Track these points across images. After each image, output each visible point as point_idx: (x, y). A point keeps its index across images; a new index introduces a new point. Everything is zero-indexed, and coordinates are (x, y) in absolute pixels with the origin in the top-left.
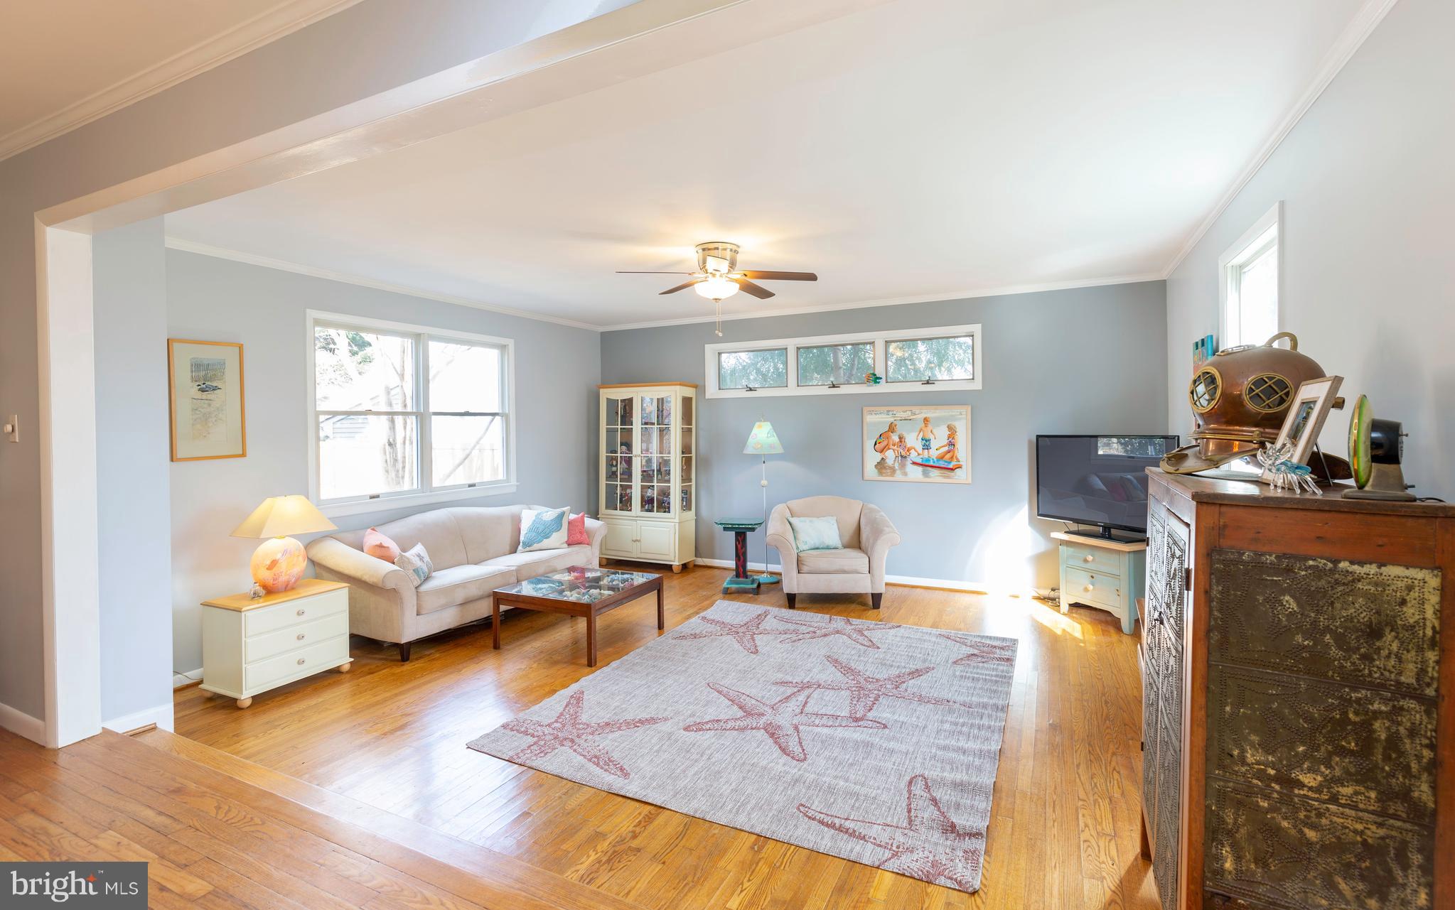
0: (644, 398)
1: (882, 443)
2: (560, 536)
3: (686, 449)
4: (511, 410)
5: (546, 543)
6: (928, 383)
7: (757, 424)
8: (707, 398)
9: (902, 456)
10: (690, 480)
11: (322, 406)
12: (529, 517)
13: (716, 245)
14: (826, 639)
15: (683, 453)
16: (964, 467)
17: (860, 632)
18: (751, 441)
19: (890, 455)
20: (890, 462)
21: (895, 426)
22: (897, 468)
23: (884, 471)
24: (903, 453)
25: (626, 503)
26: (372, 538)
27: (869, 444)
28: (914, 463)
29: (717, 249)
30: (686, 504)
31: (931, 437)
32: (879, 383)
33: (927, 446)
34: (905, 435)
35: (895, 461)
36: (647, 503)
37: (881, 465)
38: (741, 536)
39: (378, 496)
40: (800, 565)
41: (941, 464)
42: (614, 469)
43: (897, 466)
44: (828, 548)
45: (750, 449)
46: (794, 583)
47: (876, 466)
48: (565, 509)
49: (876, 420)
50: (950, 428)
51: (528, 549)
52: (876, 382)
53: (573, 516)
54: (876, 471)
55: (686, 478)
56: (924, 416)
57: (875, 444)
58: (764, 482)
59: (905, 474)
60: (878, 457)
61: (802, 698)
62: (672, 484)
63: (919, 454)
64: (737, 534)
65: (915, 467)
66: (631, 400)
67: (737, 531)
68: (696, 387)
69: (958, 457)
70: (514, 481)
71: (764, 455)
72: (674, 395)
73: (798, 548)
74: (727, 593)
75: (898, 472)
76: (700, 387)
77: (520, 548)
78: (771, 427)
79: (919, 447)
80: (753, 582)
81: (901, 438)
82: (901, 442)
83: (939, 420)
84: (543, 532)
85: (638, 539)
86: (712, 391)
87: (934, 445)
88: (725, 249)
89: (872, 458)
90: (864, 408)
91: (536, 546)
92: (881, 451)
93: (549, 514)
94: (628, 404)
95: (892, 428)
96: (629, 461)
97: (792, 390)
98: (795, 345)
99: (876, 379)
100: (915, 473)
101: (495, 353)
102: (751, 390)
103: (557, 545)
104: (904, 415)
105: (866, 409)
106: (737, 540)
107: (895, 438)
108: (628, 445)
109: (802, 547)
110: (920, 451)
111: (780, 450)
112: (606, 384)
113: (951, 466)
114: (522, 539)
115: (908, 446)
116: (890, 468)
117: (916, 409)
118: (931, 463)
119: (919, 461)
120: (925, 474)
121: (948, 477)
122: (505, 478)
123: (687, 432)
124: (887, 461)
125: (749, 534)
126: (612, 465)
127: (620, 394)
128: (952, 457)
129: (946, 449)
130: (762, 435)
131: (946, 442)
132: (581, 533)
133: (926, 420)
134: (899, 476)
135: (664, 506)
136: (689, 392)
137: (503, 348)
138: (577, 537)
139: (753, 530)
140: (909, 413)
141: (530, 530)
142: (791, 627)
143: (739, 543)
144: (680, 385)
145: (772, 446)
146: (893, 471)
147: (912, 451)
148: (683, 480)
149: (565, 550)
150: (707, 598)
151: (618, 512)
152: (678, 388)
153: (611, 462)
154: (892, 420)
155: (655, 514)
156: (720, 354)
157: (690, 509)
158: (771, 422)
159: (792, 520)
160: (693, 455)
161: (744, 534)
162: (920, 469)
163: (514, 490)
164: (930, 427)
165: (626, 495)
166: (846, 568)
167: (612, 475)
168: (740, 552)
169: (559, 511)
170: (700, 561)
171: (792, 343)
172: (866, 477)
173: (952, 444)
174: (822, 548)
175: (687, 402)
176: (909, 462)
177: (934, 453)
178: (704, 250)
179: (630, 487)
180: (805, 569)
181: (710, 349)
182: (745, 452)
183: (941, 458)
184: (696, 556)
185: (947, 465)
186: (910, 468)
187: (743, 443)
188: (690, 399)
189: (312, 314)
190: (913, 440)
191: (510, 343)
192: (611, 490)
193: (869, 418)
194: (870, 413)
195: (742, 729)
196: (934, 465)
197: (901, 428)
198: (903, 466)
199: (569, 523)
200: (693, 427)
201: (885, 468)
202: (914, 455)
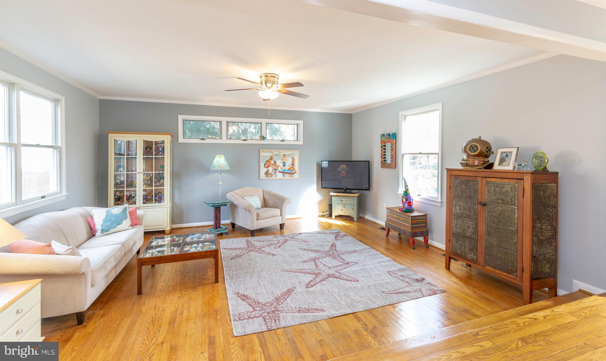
1: (267, 164)
2: (127, 222)
5: (119, 227)
6: (283, 141)
7: (217, 156)
8: (179, 142)
9: (275, 169)
12: (100, 214)
16: (297, 173)
18: (214, 164)
19: (270, 169)
20: (270, 172)
21: (273, 157)
22: (273, 174)
24: (276, 168)
27: (262, 165)
28: (280, 172)
31: (286, 162)
32: (264, 140)
33: (284, 165)
34: (276, 161)
35: (272, 171)
37: (267, 173)
38: (218, 208)
40: (258, 217)
41: (290, 172)
43: (273, 173)
44: (260, 208)
45: (214, 167)
46: (256, 225)
47: (265, 174)
49: (265, 155)
50: (293, 158)
51: (106, 233)
53: (130, 210)
54: (265, 176)
56: (284, 153)
57: (265, 165)
58: (221, 183)
59: (276, 176)
60: (266, 170)
62: (164, 187)
63: (281, 168)
64: (216, 208)
66: (134, 141)
67: (216, 206)
69: (295, 169)
70: (64, 193)
71: (221, 170)
72: (167, 140)
75: (274, 176)
76: (174, 137)
77: (97, 233)
78: (223, 157)
79: (282, 166)
80: (224, 229)
81: (275, 162)
82: (275, 163)
84: (116, 221)
86: (181, 139)
87: (287, 164)
89: (263, 170)
90: (260, 150)
91: (112, 231)
92: (267, 167)
93: (116, 210)
95: (271, 158)
96: (133, 176)
97: (225, 141)
98: (226, 120)
99: (264, 138)
100: (280, 175)
102: (203, 139)
104: (276, 153)
105: (261, 150)
106: (215, 211)
107: (273, 162)
110: (282, 167)
113: (293, 172)
114: (96, 227)
115: (278, 165)
116: (270, 174)
117: (281, 151)
118: (286, 172)
119: (281, 171)
120: (284, 176)
121: (292, 177)
122: (59, 190)
124: (269, 171)
125: (221, 207)
127: (126, 137)
128: (293, 169)
129: (291, 166)
130: (220, 161)
131: (291, 163)
132: (136, 218)
133: (284, 155)
134: (274, 177)
136: (171, 139)
138: (134, 221)
139: (225, 205)
140: (278, 152)
141: (103, 222)
143: (217, 212)
145: (224, 166)
146: (272, 175)
147: (279, 167)
152: (169, 137)
153: (116, 177)
154: (271, 155)
156: (183, 120)
159: (245, 198)
160: (171, 171)
161: (220, 207)
162: (282, 174)
164: (286, 158)
167: (119, 185)
168: (218, 216)
172: (261, 178)
173: (293, 164)
176: (277, 172)
177: (287, 167)
178: (266, 76)
180: (260, 218)
181: (180, 118)
183: (289, 169)
185: (291, 172)
186: (278, 174)
190: (279, 163)
191: (63, 99)
193: (262, 154)
194: (263, 152)
196: (287, 172)
197: (274, 159)
198: (275, 173)
200: (171, 157)
201: (268, 174)
202: (279, 169)
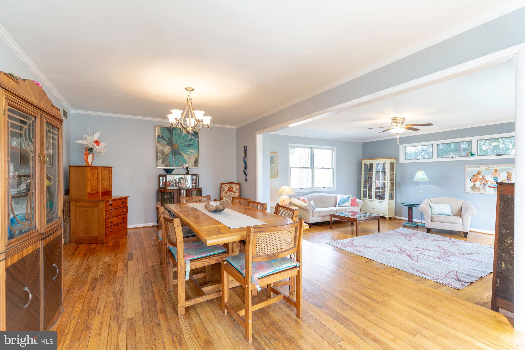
0: (377, 163)
1: (474, 178)
2: (349, 203)
3: (392, 180)
4: (334, 167)
5: (344, 204)
6: (498, 155)
7: (418, 171)
8: (400, 163)
9: (483, 184)
10: (393, 190)
11: (291, 166)
12: (339, 197)
13: (397, 118)
14: (438, 241)
15: (390, 181)
17: (454, 242)
18: (416, 177)
19: (478, 184)
21: (481, 172)
22: (481, 188)
23: (475, 189)
24: (484, 183)
25: (370, 196)
26: (302, 198)
27: (468, 179)
28: (490, 187)
29: (397, 119)
30: (391, 197)
31: (498, 177)
32: (474, 156)
33: (496, 180)
34: (485, 176)
35: (480, 186)
36: (377, 197)
37: (473, 187)
38: (410, 208)
39: (302, 188)
40: (432, 219)
42: (366, 185)
43: (481, 187)
44: (446, 215)
45: (415, 180)
46: (429, 224)
47: (471, 187)
48: (350, 195)
49: (472, 170)
50: (508, 173)
51: (339, 206)
52: (472, 156)
53: (352, 198)
54: (471, 189)
55: (392, 188)
56: (495, 168)
57: (471, 179)
58: (421, 191)
59: (485, 191)
60: (472, 184)
61: (422, 251)
62: (386, 191)
63: (492, 183)
64: (409, 208)
66: (372, 164)
67: (409, 206)
68: (396, 159)
70: (335, 187)
71: (421, 182)
72: (388, 162)
73: (432, 213)
74: (405, 226)
76: (397, 159)
77: (337, 205)
78: (424, 172)
79: (492, 180)
80: (415, 224)
81: (483, 177)
82: (483, 178)
83: (503, 170)
84: (343, 201)
85: (374, 208)
86: (402, 160)
87: (499, 179)
88: (400, 119)
89: (469, 184)
90: (466, 165)
91: (341, 205)
92: (474, 182)
93: (346, 197)
94: (371, 165)
95: (479, 173)
96: (371, 183)
97: (435, 159)
98: (436, 143)
99: (472, 155)
100: (490, 190)
101: (331, 151)
102: (417, 160)
103: (348, 205)
104: (485, 168)
105: (466, 166)
106: (409, 210)
107: (481, 177)
108: (371, 178)
109: (434, 213)
111: (427, 180)
112: (364, 158)
114: (338, 203)
115: (487, 180)
116: (478, 188)
117: (491, 166)
119: (493, 186)
122: (332, 186)
123: (392, 174)
124: (477, 185)
125: (414, 208)
126: (366, 184)
127: (368, 162)
130: (420, 175)
131: (506, 179)
132: (355, 203)
133: (496, 170)
134: (482, 191)
135: (383, 198)
136: (393, 161)
137: (333, 149)
138: (353, 204)
139: (415, 206)
140: (488, 167)
141: (340, 201)
142: (426, 237)
143: (410, 211)
144: (390, 159)
145: (423, 179)
146: (479, 189)
147: (489, 182)
148: (390, 190)
149: (350, 207)
150: (397, 227)
151: (367, 199)
152: (389, 160)
153: (365, 183)
154: (479, 170)
155: (380, 200)
156: (405, 148)
157: (393, 200)
158: (424, 171)
159: (431, 204)
160: (395, 182)
161: (412, 207)
162: (493, 189)
163: (335, 190)
164: (498, 173)
165: (370, 194)
166: (451, 221)
167: (365, 187)
168: (410, 214)
169: (348, 196)
170: (397, 217)
171: (435, 143)
172: (466, 191)
173: (509, 180)
174: (443, 215)
175: (392, 164)
176: (487, 186)
179: (371, 191)
181: (401, 147)
182: (413, 181)
184: (395, 215)
186: (487, 188)
187: (413, 177)
188: (394, 163)
189: (290, 144)
191: (335, 148)
192: (365, 192)
193: (468, 169)
194: (469, 167)
195: (399, 253)
197: (483, 173)
198: (484, 188)
199: (351, 200)
200: (395, 172)
201: (475, 188)
202: (489, 184)
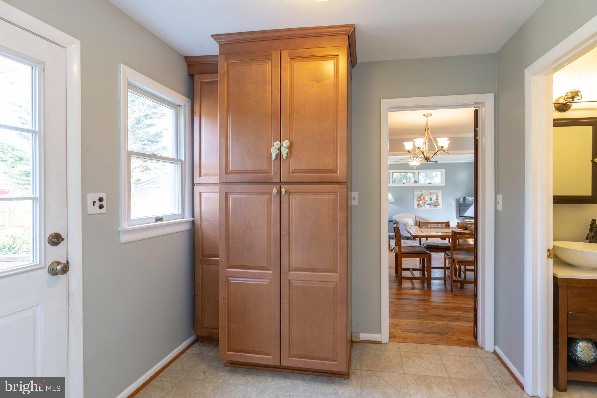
1: (419, 199)
6: (430, 184)
9: (424, 202)
16: (440, 205)
19: (421, 202)
20: (421, 204)
27: (415, 199)
28: (427, 204)
31: (432, 198)
32: (417, 183)
33: (431, 200)
34: (425, 197)
37: (418, 205)
41: (435, 204)
43: (423, 205)
47: (417, 205)
49: (417, 193)
50: (437, 195)
54: (417, 206)
56: (430, 192)
57: (417, 199)
58: (389, 210)
59: (425, 207)
60: (418, 203)
65: (427, 205)
69: (439, 203)
71: (389, 202)
75: (423, 207)
78: (392, 194)
79: (429, 200)
82: (424, 199)
83: (434, 193)
87: (433, 199)
89: (416, 203)
92: (419, 201)
95: (422, 195)
97: (391, 184)
100: (428, 207)
104: (425, 192)
105: (414, 190)
107: (422, 198)
110: (429, 201)
111: (393, 201)
115: (426, 200)
116: (421, 205)
117: (428, 190)
118: (432, 204)
119: (429, 204)
120: (430, 207)
121: (436, 208)
128: (437, 202)
129: (436, 200)
131: (436, 199)
133: (431, 193)
134: (423, 208)
140: (426, 191)
146: (422, 206)
147: (427, 201)
154: (422, 193)
162: (429, 206)
164: (432, 195)
171: (391, 171)
172: (414, 208)
173: (437, 199)
176: (426, 204)
177: (433, 201)
185: (436, 205)
186: (426, 206)
190: (427, 198)
193: (415, 192)
194: (416, 191)
197: (424, 195)
198: (424, 205)
202: (427, 202)
